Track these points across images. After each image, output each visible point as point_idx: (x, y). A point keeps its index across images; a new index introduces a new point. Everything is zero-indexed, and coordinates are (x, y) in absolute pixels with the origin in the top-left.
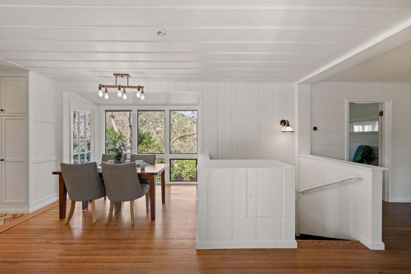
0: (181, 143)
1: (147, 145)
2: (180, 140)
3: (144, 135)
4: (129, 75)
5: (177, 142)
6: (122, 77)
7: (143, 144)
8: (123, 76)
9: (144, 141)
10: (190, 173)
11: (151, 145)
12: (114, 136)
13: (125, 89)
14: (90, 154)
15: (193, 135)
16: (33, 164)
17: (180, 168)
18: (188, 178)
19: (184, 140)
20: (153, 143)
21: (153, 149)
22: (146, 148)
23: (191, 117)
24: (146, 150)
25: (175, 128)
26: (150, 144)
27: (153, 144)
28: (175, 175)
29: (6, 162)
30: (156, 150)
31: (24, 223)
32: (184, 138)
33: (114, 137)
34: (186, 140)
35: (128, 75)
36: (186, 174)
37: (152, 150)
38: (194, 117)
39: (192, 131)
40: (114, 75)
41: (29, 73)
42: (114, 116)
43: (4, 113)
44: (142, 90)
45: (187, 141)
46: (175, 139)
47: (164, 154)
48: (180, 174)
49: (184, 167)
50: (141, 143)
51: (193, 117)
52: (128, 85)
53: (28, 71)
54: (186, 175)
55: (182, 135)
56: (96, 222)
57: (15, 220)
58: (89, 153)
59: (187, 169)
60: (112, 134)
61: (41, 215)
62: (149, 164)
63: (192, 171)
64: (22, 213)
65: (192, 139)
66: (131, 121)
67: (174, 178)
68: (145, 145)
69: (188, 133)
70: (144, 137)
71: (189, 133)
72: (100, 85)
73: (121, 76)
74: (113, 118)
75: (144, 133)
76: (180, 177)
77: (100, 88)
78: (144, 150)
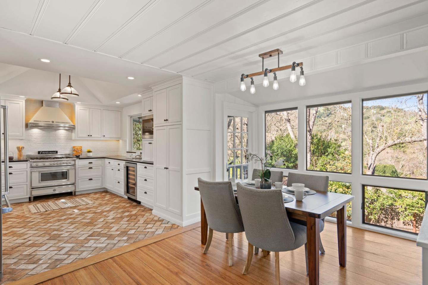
0: (396, 154)
1: (333, 155)
2: (394, 150)
3: (330, 143)
4: (281, 50)
5: (387, 153)
6: (271, 56)
7: (327, 156)
8: (272, 54)
9: (329, 150)
10: (413, 207)
11: (341, 156)
12: (290, 143)
13: (277, 72)
14: (247, 167)
15: (421, 141)
16: (187, 174)
17: (391, 196)
18: (408, 215)
19: (403, 149)
20: (343, 153)
21: (343, 162)
22: (332, 160)
23: (417, 111)
24: (331, 163)
25: (381, 131)
26: (339, 155)
27: (343, 155)
28: (383, 205)
29: (169, 170)
30: (348, 164)
31: (174, 237)
32: (402, 147)
33: (289, 145)
34: (406, 149)
35: (278, 50)
36: (403, 207)
37: (341, 163)
38: (422, 110)
39: (418, 135)
40: (260, 56)
41: (182, 79)
42: (290, 120)
43: (168, 123)
44: (302, 68)
45: (408, 151)
46: (381, 148)
47: (351, 174)
48: (392, 204)
49: (400, 195)
50: (325, 153)
51: (420, 111)
52: (279, 67)
53: (181, 76)
54: (405, 208)
55: (396, 142)
56: (233, 265)
57: (171, 231)
58: (247, 165)
59: (406, 199)
60: (287, 141)
61: (190, 231)
62: (315, 192)
63: (418, 204)
64: (178, 225)
65: (419, 147)
66: (310, 124)
67: (381, 209)
68: (330, 157)
69: (408, 139)
70: (330, 145)
71: (411, 137)
72: (243, 75)
73: (269, 55)
74: (289, 122)
75: (329, 139)
76: (392, 210)
77: (242, 80)
78: (329, 162)
